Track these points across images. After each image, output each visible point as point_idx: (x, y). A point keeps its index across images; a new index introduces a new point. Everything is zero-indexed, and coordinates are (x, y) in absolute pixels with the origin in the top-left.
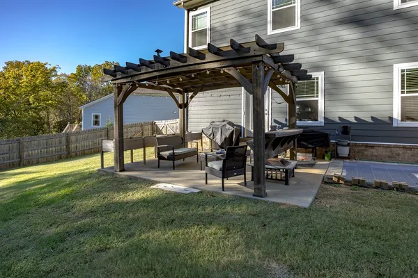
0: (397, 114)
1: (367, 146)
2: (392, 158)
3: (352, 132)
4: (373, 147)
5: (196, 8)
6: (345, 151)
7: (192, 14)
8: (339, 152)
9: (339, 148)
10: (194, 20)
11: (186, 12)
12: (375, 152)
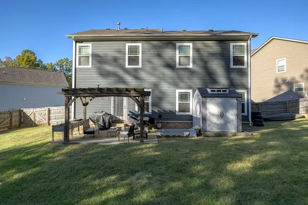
0: (177, 109)
1: (168, 123)
2: (176, 127)
3: (163, 117)
4: (169, 123)
5: (82, 42)
6: (160, 125)
7: (78, 45)
8: (158, 126)
9: (158, 124)
10: (80, 49)
11: (74, 43)
12: (170, 125)
